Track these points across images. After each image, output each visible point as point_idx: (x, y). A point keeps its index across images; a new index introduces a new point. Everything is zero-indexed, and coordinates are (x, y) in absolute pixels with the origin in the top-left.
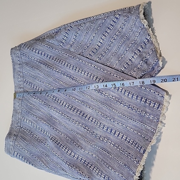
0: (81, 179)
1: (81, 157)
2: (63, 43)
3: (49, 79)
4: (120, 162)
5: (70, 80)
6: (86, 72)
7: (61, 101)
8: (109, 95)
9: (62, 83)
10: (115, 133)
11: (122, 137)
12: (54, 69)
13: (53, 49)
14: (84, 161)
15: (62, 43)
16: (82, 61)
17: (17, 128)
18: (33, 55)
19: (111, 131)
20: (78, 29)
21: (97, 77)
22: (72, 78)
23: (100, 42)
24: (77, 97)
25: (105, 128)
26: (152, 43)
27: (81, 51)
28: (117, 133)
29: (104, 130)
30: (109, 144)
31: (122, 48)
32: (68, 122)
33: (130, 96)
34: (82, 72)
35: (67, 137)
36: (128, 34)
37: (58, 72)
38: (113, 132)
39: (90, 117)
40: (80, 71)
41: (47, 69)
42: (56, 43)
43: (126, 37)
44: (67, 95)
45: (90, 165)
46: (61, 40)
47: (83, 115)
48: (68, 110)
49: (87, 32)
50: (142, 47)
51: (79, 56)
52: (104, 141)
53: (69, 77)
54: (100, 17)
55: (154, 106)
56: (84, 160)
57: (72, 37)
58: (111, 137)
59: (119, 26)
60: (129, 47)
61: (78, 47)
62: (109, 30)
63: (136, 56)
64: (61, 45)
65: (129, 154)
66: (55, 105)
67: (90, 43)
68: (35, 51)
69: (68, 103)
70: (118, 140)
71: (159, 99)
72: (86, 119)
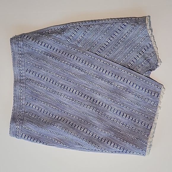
0: (96, 150)
1: (95, 134)
2: (71, 39)
3: (57, 69)
4: (132, 137)
5: (80, 72)
6: (96, 66)
7: (71, 88)
8: (118, 86)
9: (70, 73)
10: (123, 115)
11: (129, 118)
12: (63, 61)
13: (60, 43)
14: (98, 138)
15: (69, 39)
16: (92, 57)
17: (22, 113)
18: (38, 47)
19: (120, 113)
20: (88, 29)
21: (107, 71)
22: (81, 70)
23: (108, 42)
24: (86, 86)
25: (115, 111)
26: (153, 48)
27: (89, 48)
28: (125, 115)
29: (114, 112)
30: (119, 123)
31: (128, 49)
32: (78, 106)
33: (137, 87)
34: (92, 66)
35: (79, 119)
36: (134, 38)
37: (67, 64)
38: (122, 114)
39: (100, 102)
40: (89, 64)
41: (55, 61)
42: (64, 38)
43: (132, 40)
44: (76, 84)
45: (104, 140)
46: (69, 36)
47: (93, 101)
48: (78, 96)
49: (96, 33)
50: (145, 50)
51: (88, 52)
52: (114, 121)
53: (78, 69)
54: (109, 22)
55: (154, 95)
56: (98, 136)
57: (80, 35)
58: (120, 118)
59: (126, 31)
60: (135, 48)
61: (86, 44)
62: (117, 33)
63: (141, 56)
64: (68, 40)
65: (139, 130)
66: (64, 92)
67: (98, 42)
68: (41, 43)
69: (78, 91)
70: (126, 120)
71: (158, 90)
72: (97, 103)
